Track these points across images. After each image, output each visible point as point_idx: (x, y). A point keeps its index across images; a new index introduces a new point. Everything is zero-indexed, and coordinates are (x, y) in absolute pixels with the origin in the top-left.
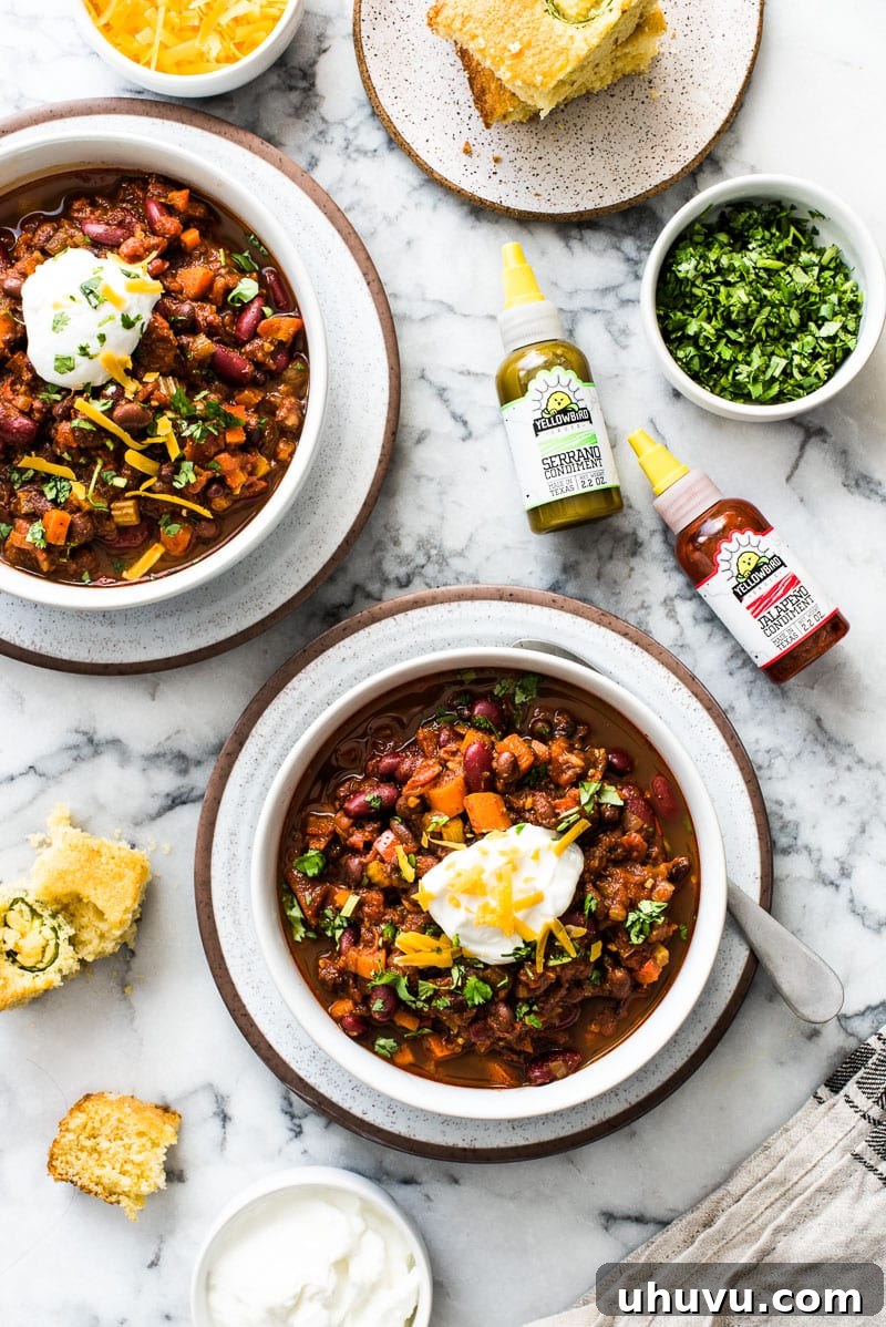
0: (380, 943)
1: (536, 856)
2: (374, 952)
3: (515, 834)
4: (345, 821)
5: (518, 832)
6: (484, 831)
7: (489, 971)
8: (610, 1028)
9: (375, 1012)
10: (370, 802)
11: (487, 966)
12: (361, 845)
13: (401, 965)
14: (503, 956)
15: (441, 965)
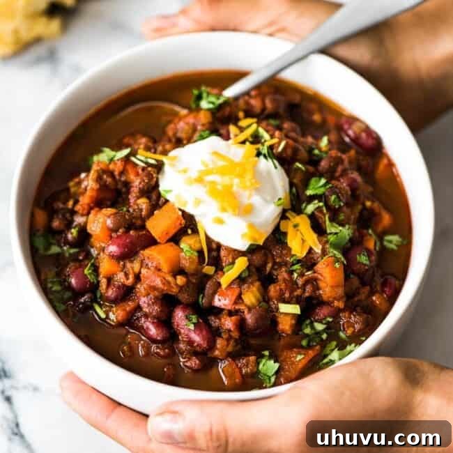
0: (309, 273)
1: (185, 171)
2: (319, 274)
3: (173, 193)
4: (220, 343)
5: (170, 191)
6: (180, 213)
7: (295, 181)
8: (313, 106)
9: (370, 261)
10: (194, 324)
11: (291, 185)
12: (234, 318)
13: (321, 247)
14: (276, 168)
15: (308, 222)
